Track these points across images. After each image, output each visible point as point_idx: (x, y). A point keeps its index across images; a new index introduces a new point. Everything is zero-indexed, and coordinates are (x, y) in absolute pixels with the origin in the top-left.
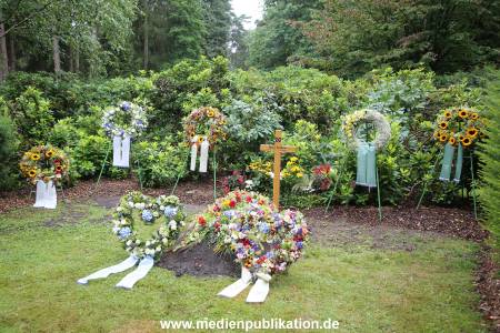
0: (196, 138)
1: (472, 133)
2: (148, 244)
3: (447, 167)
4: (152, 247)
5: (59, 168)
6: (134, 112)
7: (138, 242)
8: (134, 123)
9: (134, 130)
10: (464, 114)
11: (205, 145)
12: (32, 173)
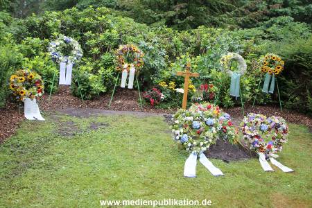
0: (126, 65)
1: (279, 68)
2: (202, 144)
3: (266, 85)
4: (204, 145)
5: (39, 88)
6: (74, 44)
7: (195, 143)
8: (74, 52)
9: (75, 58)
10: (274, 58)
11: (133, 70)
12: (22, 92)
